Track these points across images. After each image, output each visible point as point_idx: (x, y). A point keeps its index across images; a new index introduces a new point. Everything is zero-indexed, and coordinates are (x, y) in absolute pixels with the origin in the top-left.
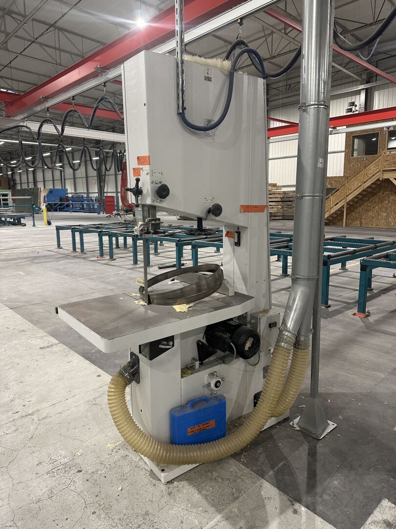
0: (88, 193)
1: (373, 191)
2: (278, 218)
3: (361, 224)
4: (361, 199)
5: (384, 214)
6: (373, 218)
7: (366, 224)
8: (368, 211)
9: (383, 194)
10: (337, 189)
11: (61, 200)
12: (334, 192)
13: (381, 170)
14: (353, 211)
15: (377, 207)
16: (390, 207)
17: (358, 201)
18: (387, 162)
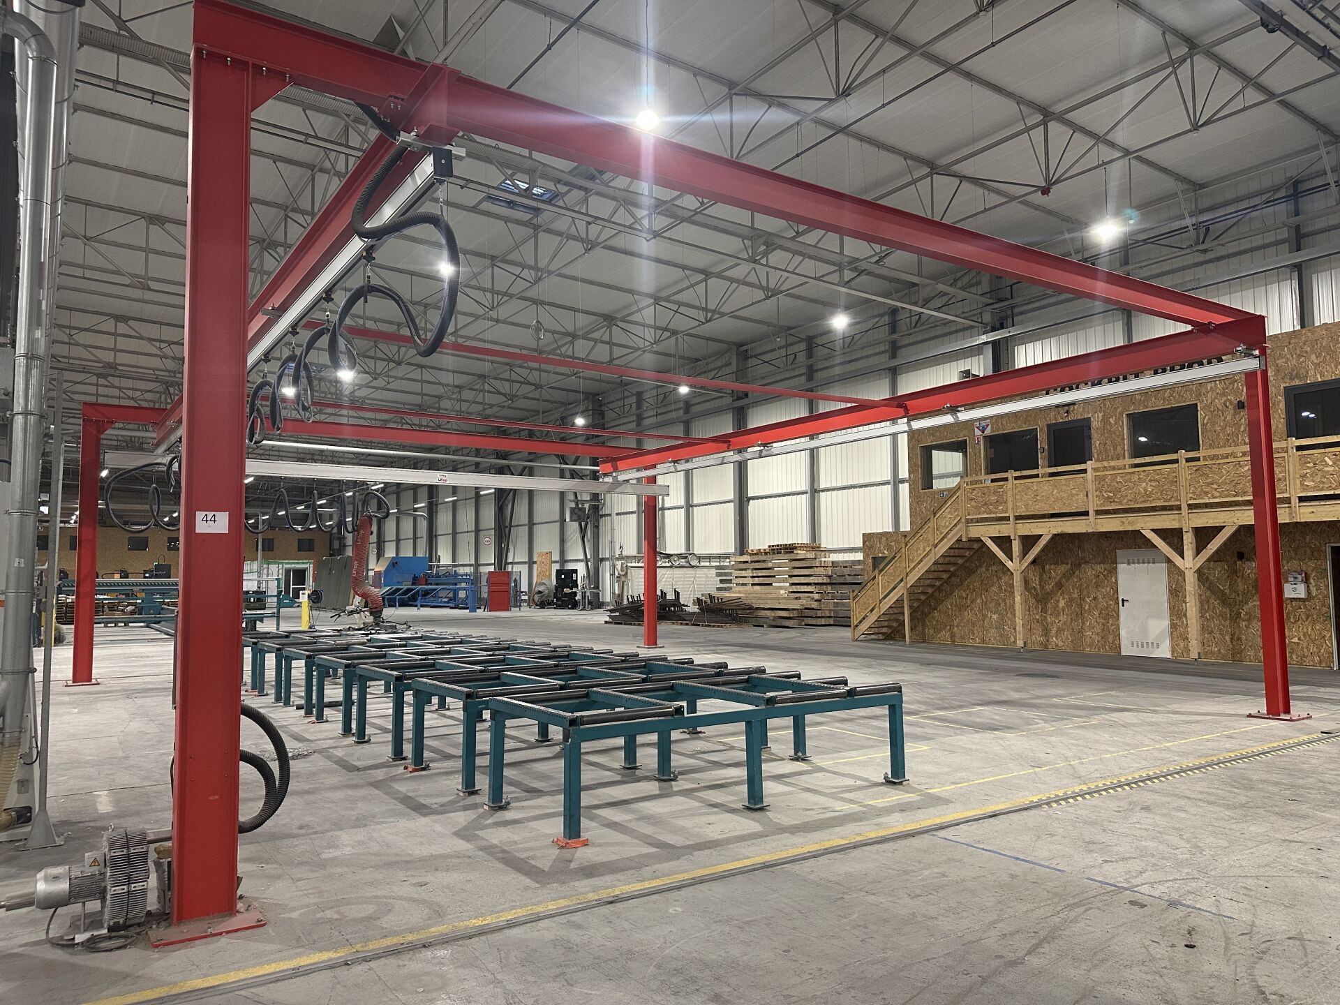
0: (477, 565)
1: (967, 565)
2: (823, 621)
3: (953, 636)
4: (947, 582)
5: (994, 617)
6: (974, 624)
7: (962, 638)
8: (962, 608)
9: (987, 570)
10: (888, 559)
11: (415, 580)
12: (883, 565)
13: (963, 520)
14: (935, 609)
15: (979, 601)
16: (1004, 601)
17: (942, 585)
18: (973, 503)
